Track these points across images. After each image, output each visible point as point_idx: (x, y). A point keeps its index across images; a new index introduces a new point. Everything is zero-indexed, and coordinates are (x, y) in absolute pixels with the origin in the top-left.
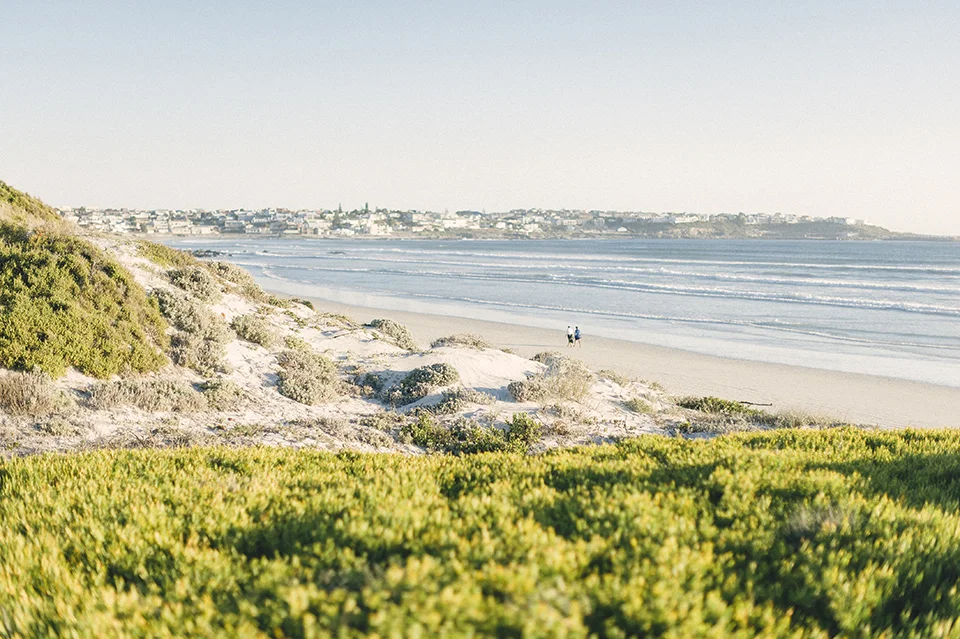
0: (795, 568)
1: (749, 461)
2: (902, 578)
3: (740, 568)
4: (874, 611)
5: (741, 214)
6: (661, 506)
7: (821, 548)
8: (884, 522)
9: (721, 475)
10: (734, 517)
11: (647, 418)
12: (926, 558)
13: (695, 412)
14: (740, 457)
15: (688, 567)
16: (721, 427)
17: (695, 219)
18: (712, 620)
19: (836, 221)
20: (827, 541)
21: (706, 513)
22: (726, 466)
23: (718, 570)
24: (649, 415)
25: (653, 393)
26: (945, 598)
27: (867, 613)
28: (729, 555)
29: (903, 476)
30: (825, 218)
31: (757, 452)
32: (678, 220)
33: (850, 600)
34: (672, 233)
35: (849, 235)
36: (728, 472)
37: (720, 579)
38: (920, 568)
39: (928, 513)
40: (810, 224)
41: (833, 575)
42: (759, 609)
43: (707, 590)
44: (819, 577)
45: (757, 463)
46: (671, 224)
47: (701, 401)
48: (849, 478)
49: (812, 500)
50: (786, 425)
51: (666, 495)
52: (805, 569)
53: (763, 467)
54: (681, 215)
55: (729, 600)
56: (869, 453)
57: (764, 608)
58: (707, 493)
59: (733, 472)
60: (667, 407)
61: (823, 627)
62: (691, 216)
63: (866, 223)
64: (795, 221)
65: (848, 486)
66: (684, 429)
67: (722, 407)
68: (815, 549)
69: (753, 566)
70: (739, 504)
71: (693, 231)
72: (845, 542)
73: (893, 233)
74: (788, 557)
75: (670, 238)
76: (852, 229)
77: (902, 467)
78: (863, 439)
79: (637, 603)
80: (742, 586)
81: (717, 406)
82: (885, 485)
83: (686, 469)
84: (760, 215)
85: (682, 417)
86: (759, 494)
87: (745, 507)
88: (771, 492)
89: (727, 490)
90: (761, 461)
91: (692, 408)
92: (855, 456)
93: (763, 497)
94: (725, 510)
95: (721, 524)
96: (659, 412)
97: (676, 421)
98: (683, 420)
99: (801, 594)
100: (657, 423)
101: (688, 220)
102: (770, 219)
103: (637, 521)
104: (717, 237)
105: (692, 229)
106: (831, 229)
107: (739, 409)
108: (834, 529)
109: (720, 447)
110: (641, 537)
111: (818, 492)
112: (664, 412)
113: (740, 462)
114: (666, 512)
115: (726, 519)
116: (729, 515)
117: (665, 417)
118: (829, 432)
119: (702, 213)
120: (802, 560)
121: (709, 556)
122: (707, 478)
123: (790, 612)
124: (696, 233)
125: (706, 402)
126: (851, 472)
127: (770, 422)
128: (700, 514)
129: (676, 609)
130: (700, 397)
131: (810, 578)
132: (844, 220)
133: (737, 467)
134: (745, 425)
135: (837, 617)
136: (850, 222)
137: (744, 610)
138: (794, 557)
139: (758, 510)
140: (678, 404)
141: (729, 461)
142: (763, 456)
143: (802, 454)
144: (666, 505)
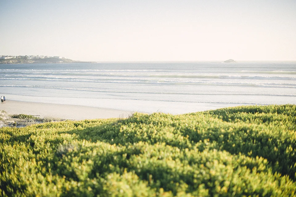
0: (62, 164)
1: (41, 133)
2: (95, 163)
3: (45, 165)
4: (89, 173)
5: (26, 56)
6: (16, 149)
7: (69, 157)
8: (87, 147)
9: (33, 137)
10: (40, 150)
11: (2, 122)
12: (101, 157)
13: (17, 119)
14: (38, 132)
15: (29, 167)
16: (26, 123)
17: (11, 58)
18: (40, 182)
19: (56, 58)
20: (70, 154)
21: (30, 150)
22: (34, 134)
23: (39, 166)
24: (2, 121)
25: (3, 114)
26: (108, 167)
27: (87, 174)
28: (41, 162)
29: (88, 133)
30: (53, 57)
31: (42, 129)
32: (6, 58)
33: (82, 171)
34: (4, 62)
35: (60, 62)
36: (35, 136)
37: (40, 169)
38: (100, 160)
39: (99, 143)
40: (48, 59)
41: (75, 165)
42: (54, 177)
43: (36, 173)
44: (70, 165)
45: (43, 133)
46: (3, 60)
47: (19, 116)
48: (73, 135)
49: (63, 143)
50: (47, 121)
51: (16, 145)
52: (65, 164)
53: (45, 134)
54: (7, 56)
55: (44, 175)
56: (76, 128)
57: (56, 177)
58: (29, 143)
59: (36, 136)
60: (8, 118)
61: (74, 180)
62: (10, 56)
63: (65, 58)
64: (43, 58)
65: (73, 138)
66: (14, 125)
67: (26, 117)
68: (67, 157)
69: (49, 165)
70: (40, 146)
71: (11, 61)
72: (76, 154)
73: (73, 61)
74: (59, 160)
75: (3, 64)
76: (61, 60)
77: (87, 131)
78: (73, 123)
79: (15, 179)
80: (47, 171)
81: (24, 117)
82: (83, 137)
83: (20, 136)
84: (32, 56)
85: (13, 121)
86: (46, 142)
87: (43, 147)
88: (50, 142)
89: (36, 142)
90: (45, 132)
91: (16, 118)
92: (72, 129)
93: (48, 143)
94: (36, 148)
95: (36, 153)
96: (5, 120)
97: (11, 122)
98: (14, 122)
99: (66, 171)
100: (5, 123)
101: (9, 58)
102: (35, 57)
103: (9, 154)
104: (19, 63)
105: (10, 61)
106: (54, 60)
107: (31, 117)
108: (72, 151)
109: (29, 129)
110: (11, 159)
111: (63, 140)
112: (7, 119)
113: (38, 133)
114: (17, 151)
115: (37, 151)
116: (38, 149)
117: (8, 121)
118: (62, 122)
119: (13, 56)
120: (64, 161)
121: (35, 163)
122: (28, 139)
123: (64, 177)
124: (12, 62)
125: (20, 116)
126: (73, 134)
127: (41, 121)
128: (28, 150)
129: (28, 180)
130: (18, 114)
131: (68, 166)
132: (58, 57)
133: (37, 135)
134: (34, 122)
135: (78, 177)
136: (60, 58)
137: (50, 178)
138: (61, 160)
139: (47, 147)
140: (11, 117)
141: (35, 133)
142: (45, 131)
143: (56, 130)
144: (17, 148)
